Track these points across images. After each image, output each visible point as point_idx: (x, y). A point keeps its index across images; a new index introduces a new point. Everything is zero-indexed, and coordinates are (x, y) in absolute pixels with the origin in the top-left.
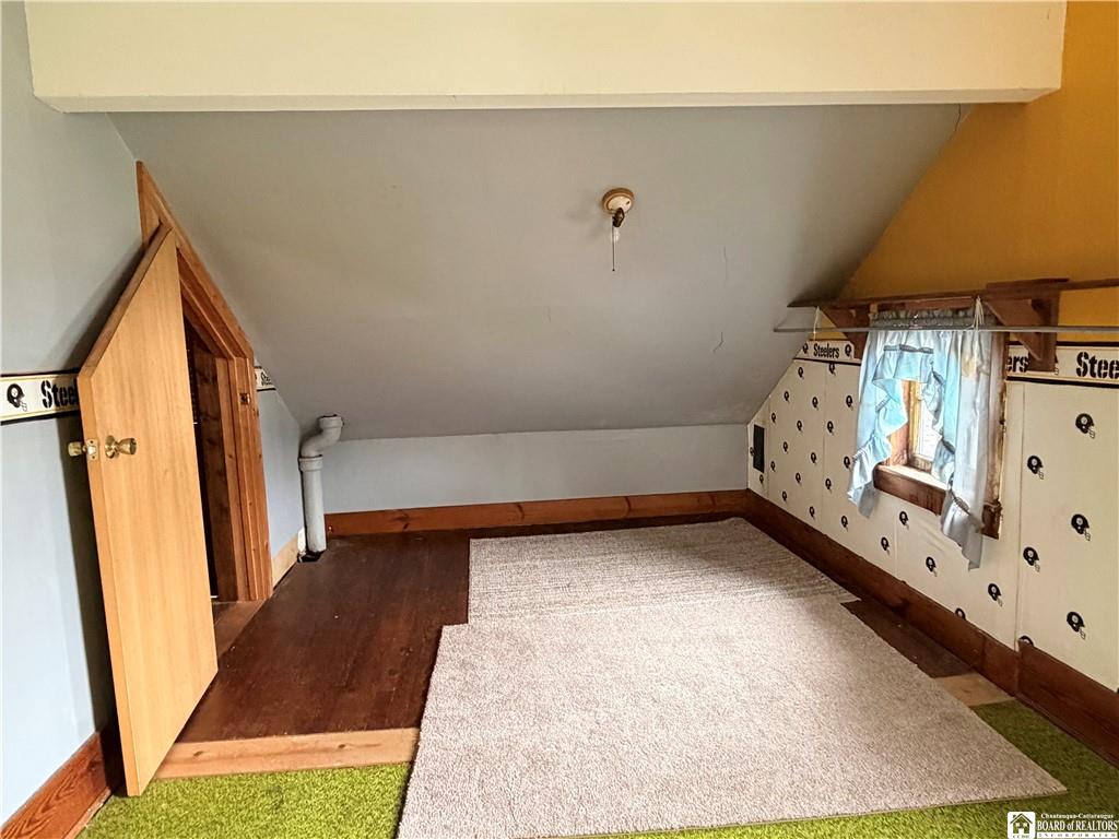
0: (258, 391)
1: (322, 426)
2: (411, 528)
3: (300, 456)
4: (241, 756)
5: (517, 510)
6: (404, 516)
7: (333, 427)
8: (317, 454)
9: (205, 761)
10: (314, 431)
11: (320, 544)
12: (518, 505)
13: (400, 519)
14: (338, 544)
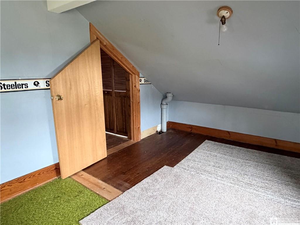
0: (140, 84)
1: (167, 96)
2: (193, 131)
3: (161, 104)
4: (87, 180)
5: (228, 134)
6: (191, 127)
7: (170, 96)
8: (166, 104)
9: (81, 178)
10: (165, 97)
11: (165, 130)
12: (228, 132)
13: (189, 127)
14: (170, 131)
